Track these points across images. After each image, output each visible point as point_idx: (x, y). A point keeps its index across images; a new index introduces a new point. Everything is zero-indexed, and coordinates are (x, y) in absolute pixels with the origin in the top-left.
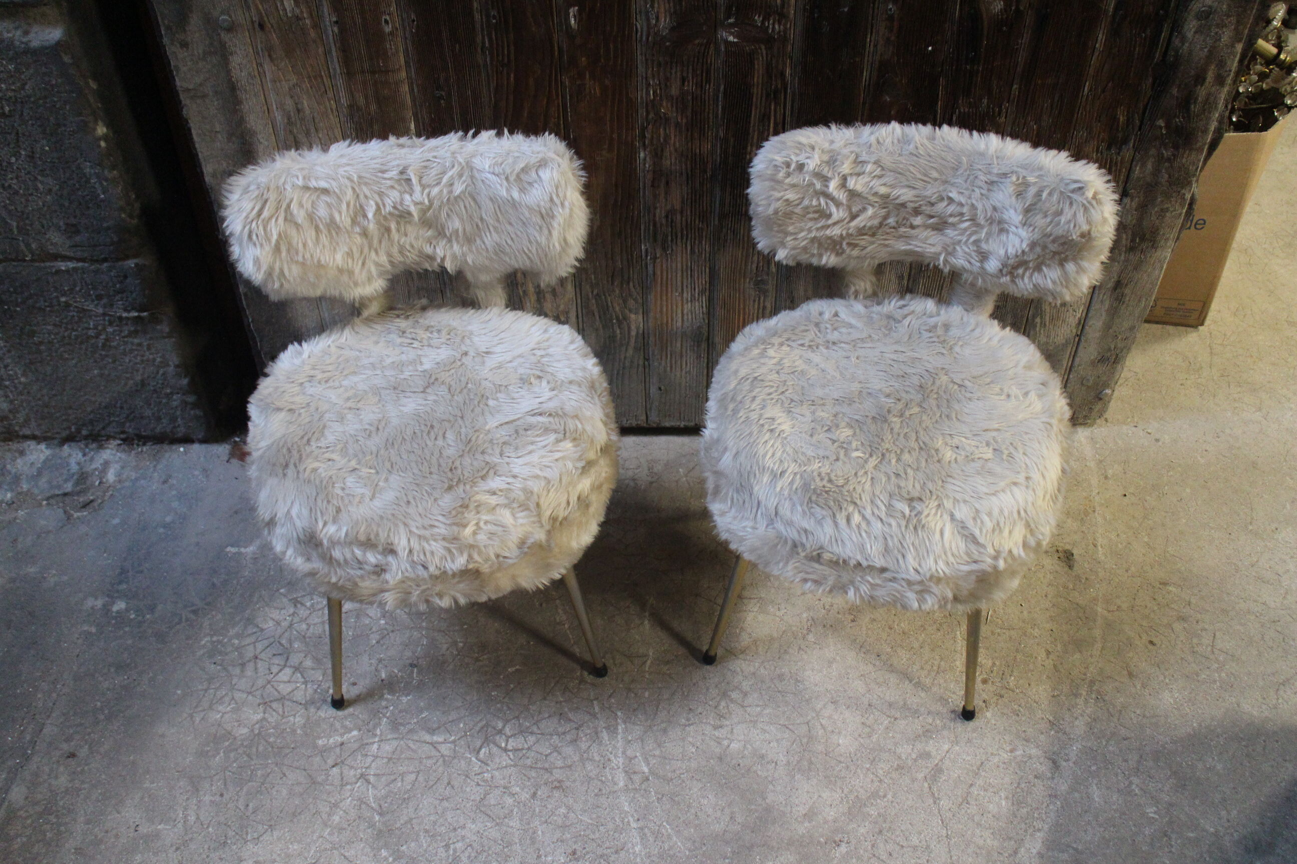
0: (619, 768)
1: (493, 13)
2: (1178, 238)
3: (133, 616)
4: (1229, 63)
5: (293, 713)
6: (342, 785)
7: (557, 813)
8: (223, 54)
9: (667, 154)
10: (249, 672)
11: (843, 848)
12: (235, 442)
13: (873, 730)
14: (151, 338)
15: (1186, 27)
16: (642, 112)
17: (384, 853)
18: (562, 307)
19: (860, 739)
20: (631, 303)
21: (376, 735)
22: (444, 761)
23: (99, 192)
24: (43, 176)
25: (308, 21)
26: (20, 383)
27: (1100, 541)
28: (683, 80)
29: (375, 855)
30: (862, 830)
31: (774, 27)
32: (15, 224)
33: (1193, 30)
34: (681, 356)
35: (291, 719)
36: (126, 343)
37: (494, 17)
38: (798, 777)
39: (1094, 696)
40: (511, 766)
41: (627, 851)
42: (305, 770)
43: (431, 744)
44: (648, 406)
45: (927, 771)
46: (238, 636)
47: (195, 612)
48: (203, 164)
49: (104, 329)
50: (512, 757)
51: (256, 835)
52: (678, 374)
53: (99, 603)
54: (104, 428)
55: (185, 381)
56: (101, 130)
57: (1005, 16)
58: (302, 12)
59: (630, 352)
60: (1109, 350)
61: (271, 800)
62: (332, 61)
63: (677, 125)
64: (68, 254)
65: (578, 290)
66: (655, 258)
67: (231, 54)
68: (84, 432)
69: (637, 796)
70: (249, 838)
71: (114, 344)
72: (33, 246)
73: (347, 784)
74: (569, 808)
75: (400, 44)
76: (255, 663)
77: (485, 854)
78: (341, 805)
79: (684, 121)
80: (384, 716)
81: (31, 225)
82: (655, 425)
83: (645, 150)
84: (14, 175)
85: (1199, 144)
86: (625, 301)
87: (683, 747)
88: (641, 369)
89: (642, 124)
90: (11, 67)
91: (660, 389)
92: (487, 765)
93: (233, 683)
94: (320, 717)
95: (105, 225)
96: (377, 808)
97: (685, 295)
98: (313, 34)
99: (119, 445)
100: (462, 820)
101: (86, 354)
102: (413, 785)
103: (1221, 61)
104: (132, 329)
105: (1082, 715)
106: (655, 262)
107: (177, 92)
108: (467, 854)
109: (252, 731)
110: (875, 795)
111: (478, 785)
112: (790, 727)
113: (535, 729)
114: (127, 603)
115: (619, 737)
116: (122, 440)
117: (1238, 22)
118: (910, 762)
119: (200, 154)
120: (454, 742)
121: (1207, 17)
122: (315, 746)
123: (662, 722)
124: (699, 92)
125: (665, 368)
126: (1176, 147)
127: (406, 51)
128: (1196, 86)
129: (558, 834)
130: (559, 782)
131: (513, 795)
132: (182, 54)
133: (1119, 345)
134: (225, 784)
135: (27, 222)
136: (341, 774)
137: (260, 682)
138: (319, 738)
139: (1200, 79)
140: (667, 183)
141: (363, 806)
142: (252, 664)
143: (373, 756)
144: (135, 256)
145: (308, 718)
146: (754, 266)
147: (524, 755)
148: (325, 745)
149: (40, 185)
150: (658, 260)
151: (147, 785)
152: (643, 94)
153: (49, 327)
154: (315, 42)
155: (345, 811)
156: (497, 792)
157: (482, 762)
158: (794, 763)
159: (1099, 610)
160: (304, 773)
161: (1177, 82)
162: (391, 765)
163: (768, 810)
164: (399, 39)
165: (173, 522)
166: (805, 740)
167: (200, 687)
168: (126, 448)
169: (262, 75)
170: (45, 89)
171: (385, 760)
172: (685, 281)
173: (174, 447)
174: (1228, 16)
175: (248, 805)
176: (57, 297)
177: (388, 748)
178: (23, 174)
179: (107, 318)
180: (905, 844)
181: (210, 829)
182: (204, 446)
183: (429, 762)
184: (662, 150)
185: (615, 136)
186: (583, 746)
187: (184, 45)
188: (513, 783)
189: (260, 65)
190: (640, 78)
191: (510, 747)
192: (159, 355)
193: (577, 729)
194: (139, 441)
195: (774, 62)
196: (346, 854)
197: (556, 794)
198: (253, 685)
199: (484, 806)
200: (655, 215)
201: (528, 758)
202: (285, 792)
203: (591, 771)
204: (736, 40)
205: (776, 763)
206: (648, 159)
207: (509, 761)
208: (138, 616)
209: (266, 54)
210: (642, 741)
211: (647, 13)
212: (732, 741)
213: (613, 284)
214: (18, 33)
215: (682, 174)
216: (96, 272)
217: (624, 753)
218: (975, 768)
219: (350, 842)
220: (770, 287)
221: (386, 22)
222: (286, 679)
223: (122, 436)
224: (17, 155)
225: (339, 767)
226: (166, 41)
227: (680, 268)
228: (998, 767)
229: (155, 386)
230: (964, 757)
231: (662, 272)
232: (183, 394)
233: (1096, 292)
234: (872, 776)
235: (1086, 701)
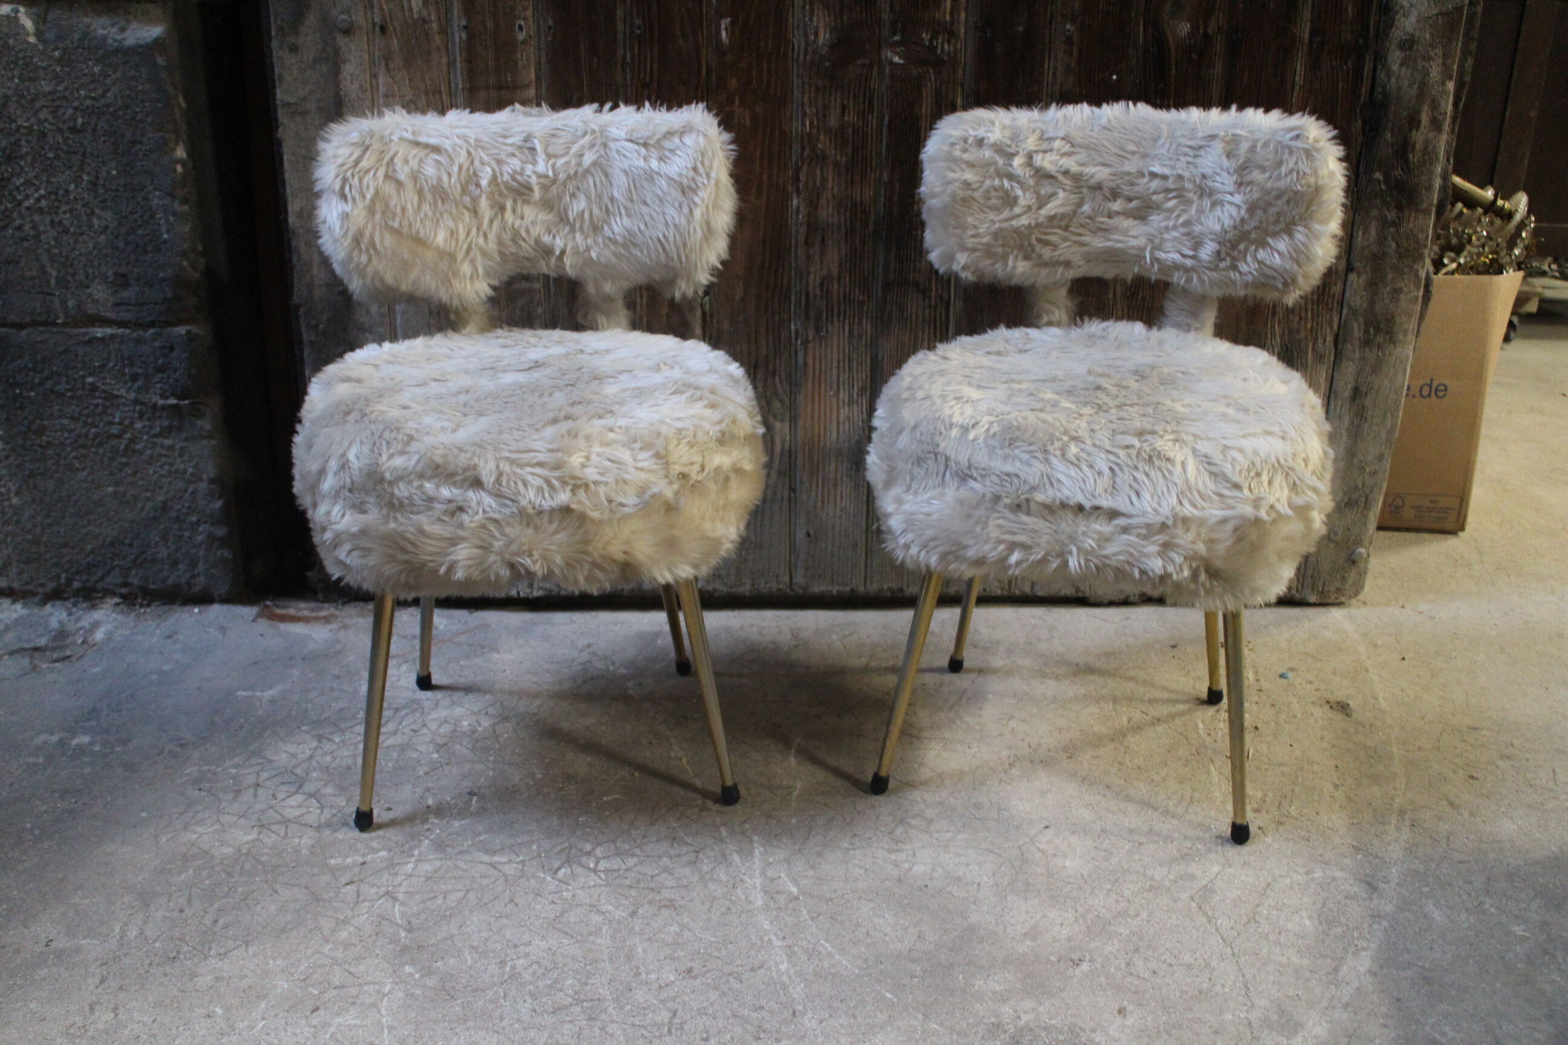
0: (755, 888)
1: (638, 22)
2: (1418, 332)
3: (97, 748)
4: (1443, 104)
5: (299, 835)
6: (357, 903)
7: (667, 930)
8: (334, 61)
9: (823, 201)
10: (246, 797)
11: (1085, 967)
12: (266, 606)
13: (1111, 854)
14: (187, 439)
15: (1390, 59)
16: (796, 148)
17: (408, 969)
19: (1094, 862)
20: (776, 404)
21: (413, 856)
22: (506, 881)
23: (163, 229)
24: (102, 208)
25: (435, 26)
26: (11, 506)
27: (1381, 695)
28: (844, 108)
29: (394, 971)
30: (1109, 948)
31: (944, 47)
32: (54, 273)
33: (1398, 62)
34: (835, 486)
35: (296, 840)
36: (154, 445)
37: (639, 28)
38: (1011, 897)
39: (1407, 824)
40: (601, 886)
41: (770, 969)
42: (306, 888)
43: (490, 864)
44: (793, 560)
45: (1193, 891)
46: (237, 766)
47: (182, 746)
48: (290, 198)
49: (132, 424)
50: (603, 877)
51: (222, 951)
52: (831, 512)
53: (55, 738)
54: (102, 578)
55: (218, 504)
56: (181, 153)
57: (1192, 41)
58: (430, 15)
59: (773, 478)
60: (1356, 488)
61: (252, 916)
62: (455, 75)
63: (836, 164)
64: (109, 315)
66: (806, 342)
67: (344, 62)
68: (76, 585)
69: (781, 914)
70: (212, 952)
71: (139, 447)
72: (70, 304)
73: (364, 901)
74: (683, 927)
75: (532, 55)
76: (256, 790)
77: (559, 971)
78: (353, 921)
79: (844, 159)
80: (427, 838)
81: (73, 275)
82: (800, 591)
83: (798, 197)
84: (69, 207)
85: (1425, 205)
86: (769, 402)
87: (847, 869)
88: (785, 502)
89: (797, 163)
90: (97, 70)
91: (808, 534)
93: (222, 807)
94: (337, 838)
95: (161, 275)
96: (405, 924)
97: (841, 395)
98: (438, 40)
99: (117, 604)
100: (527, 937)
101: (102, 461)
102: (460, 903)
103: (1433, 101)
104: (166, 423)
105: (1396, 841)
106: (806, 348)
107: (275, 105)
108: (530, 971)
109: (239, 850)
110: (1124, 914)
111: (553, 902)
112: (996, 851)
113: (638, 851)
114: (93, 738)
115: (756, 860)
116: (124, 597)
117: (1444, 55)
119: (288, 187)
120: (523, 862)
121: (1411, 48)
122: (325, 865)
123: (816, 846)
124: (860, 123)
125: (815, 502)
126: (1400, 207)
127: (538, 64)
128: (1411, 130)
129: (667, 951)
130: (670, 901)
131: (603, 913)
132: (291, 60)
133: (1368, 483)
134: (189, 901)
135: (70, 270)
136: (358, 891)
137: (258, 807)
138: (332, 857)
139: (1414, 122)
140: (823, 240)
141: (384, 922)
142: (251, 791)
143: (406, 875)
144: (187, 322)
145: (320, 840)
147: (621, 876)
148: (338, 865)
149: (95, 221)
150: (810, 345)
151: (77, 900)
152: (798, 126)
153: (65, 421)
154: (438, 49)
155: (357, 928)
156: (580, 910)
157: (561, 881)
158: (1005, 885)
159: (1395, 750)
160: (305, 890)
161: (1390, 125)
162: (431, 883)
163: (972, 929)
164: (532, 49)
165: (171, 670)
166: (1017, 863)
167: (174, 811)
168: (125, 608)
169: (374, 88)
170: (129, 96)
171: (423, 879)
172: (842, 374)
173: (187, 608)
174: (1433, 47)
175: (217, 921)
176: (83, 377)
177: (426, 867)
178: (78, 206)
179: (138, 408)
180: (1174, 962)
181: (157, 945)
182: (225, 608)
183: (485, 882)
184: (818, 198)
185: (765, 178)
186: (705, 868)
187: (294, 49)
188: (603, 901)
189: (374, 76)
190: (795, 106)
191: (600, 868)
192: (194, 463)
193: (697, 852)
194: (144, 599)
195: (944, 90)
196: (352, 970)
197: (665, 912)
198: (248, 810)
199: (560, 923)
200: (807, 284)
201: (626, 878)
202: (273, 908)
203: (716, 891)
204: (901, 61)
205: (979, 884)
206: (802, 209)
207: (599, 881)
208: (104, 748)
209: (383, 63)
210: (788, 863)
211: (805, 27)
212: (914, 864)
214: (115, 30)
215: (839, 228)
216: (138, 341)
217: (762, 874)
218: (1259, 889)
219: (360, 959)
221: (520, 27)
222: (294, 804)
223: (124, 591)
224: (77, 180)
225: (355, 885)
226: (274, 44)
227: (835, 356)
228: (1291, 888)
229: (179, 510)
230: (1243, 878)
231: (814, 362)
232: (212, 524)
233: (1332, 403)
234: (1115, 897)
235: (1398, 828)
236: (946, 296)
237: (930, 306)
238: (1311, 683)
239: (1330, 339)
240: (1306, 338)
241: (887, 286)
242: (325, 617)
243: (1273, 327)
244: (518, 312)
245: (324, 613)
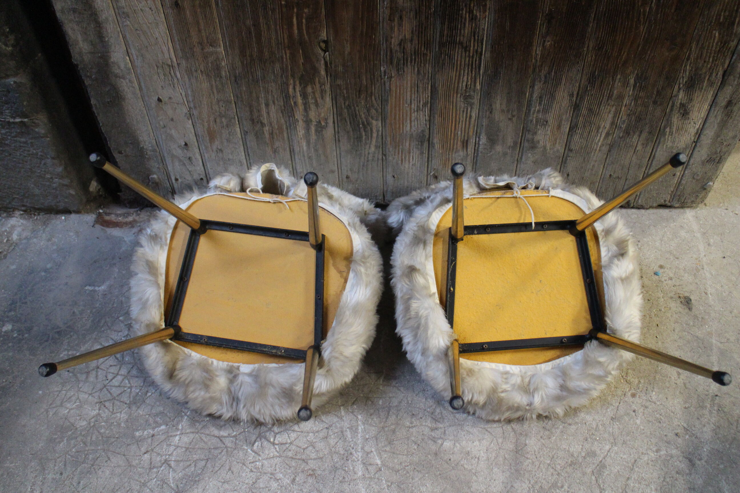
0: (358, 460)
3: (15, 335)
5: (120, 410)
6: (150, 469)
10: (92, 378)
12: (99, 213)
14: (32, 138)
18: (323, 115)
19: (542, 440)
20: (373, 112)
21: (178, 429)
22: (227, 451)
27: (710, 290)
34: (409, 153)
35: (118, 415)
36: (15, 141)
38: (495, 470)
39: (716, 408)
40: (277, 456)
42: (124, 455)
43: (218, 437)
44: (385, 189)
45: (594, 466)
47: (59, 333)
50: (278, 449)
52: (407, 166)
54: (10, 203)
55: (60, 169)
59: (373, 149)
60: (716, 153)
61: (97, 479)
65: (334, 102)
66: (391, 77)
69: (371, 483)
71: (8, 142)
73: (154, 467)
76: (97, 372)
78: (148, 484)
80: (185, 414)
82: (389, 203)
86: (368, 110)
87: (408, 444)
88: (380, 161)
91: (394, 176)
92: (259, 455)
93: (80, 386)
94: (139, 413)
96: (175, 487)
97: (413, 106)
99: (21, 214)
102: (203, 470)
104: (18, 131)
105: (709, 423)
106: (391, 80)
109: (89, 423)
110: (555, 486)
112: (489, 429)
113: (296, 428)
114: (13, 325)
115: (359, 435)
116: (23, 211)
118: (580, 460)
120: (235, 436)
122: (133, 437)
123: (392, 424)
125: (397, 161)
130: (313, 470)
131: (278, 480)
133: (723, 150)
134: (65, 465)
136: (151, 459)
137: (99, 386)
138: (137, 430)
140: (401, 18)
141: (165, 486)
142: (94, 372)
143: (175, 446)
144: (13, 75)
145: (130, 415)
146: (464, 84)
147: (287, 448)
148: (140, 436)
150: (393, 79)
155: (150, 489)
156: (266, 477)
157: (256, 453)
158: (493, 458)
159: (714, 342)
160: (123, 457)
162: (188, 453)
165: (51, 268)
166: (500, 441)
167: (56, 389)
168: (26, 217)
171: (184, 449)
172: (413, 95)
173: (58, 216)
175: (79, 483)
177: (186, 439)
182: (78, 215)
183: (217, 452)
186: (332, 442)
188: (278, 470)
191: (276, 442)
192: (40, 150)
193: (327, 428)
194: (35, 211)
197: (310, 480)
198: (93, 388)
199: (256, 488)
200: (391, 42)
201: (290, 451)
202: (108, 472)
203: (337, 462)
205: (478, 458)
207: (276, 453)
208: (19, 335)
210: (377, 439)
212: (444, 440)
213: (359, 97)
215: (411, 10)
217: (362, 448)
218: (630, 465)
220: (476, 101)
222: (117, 384)
225: (149, 453)
227: (409, 85)
228: (648, 464)
229: (39, 173)
230: (621, 456)
231: (396, 89)
232: (60, 179)
233: (713, 109)
234: (552, 470)
235: (710, 412)
236: (479, 50)
237: (469, 56)
238: (671, 279)
239: (721, 73)
240: (706, 73)
241: (442, 45)
242: (130, 223)
243: (686, 66)
244: (210, 64)
245: (130, 219)
